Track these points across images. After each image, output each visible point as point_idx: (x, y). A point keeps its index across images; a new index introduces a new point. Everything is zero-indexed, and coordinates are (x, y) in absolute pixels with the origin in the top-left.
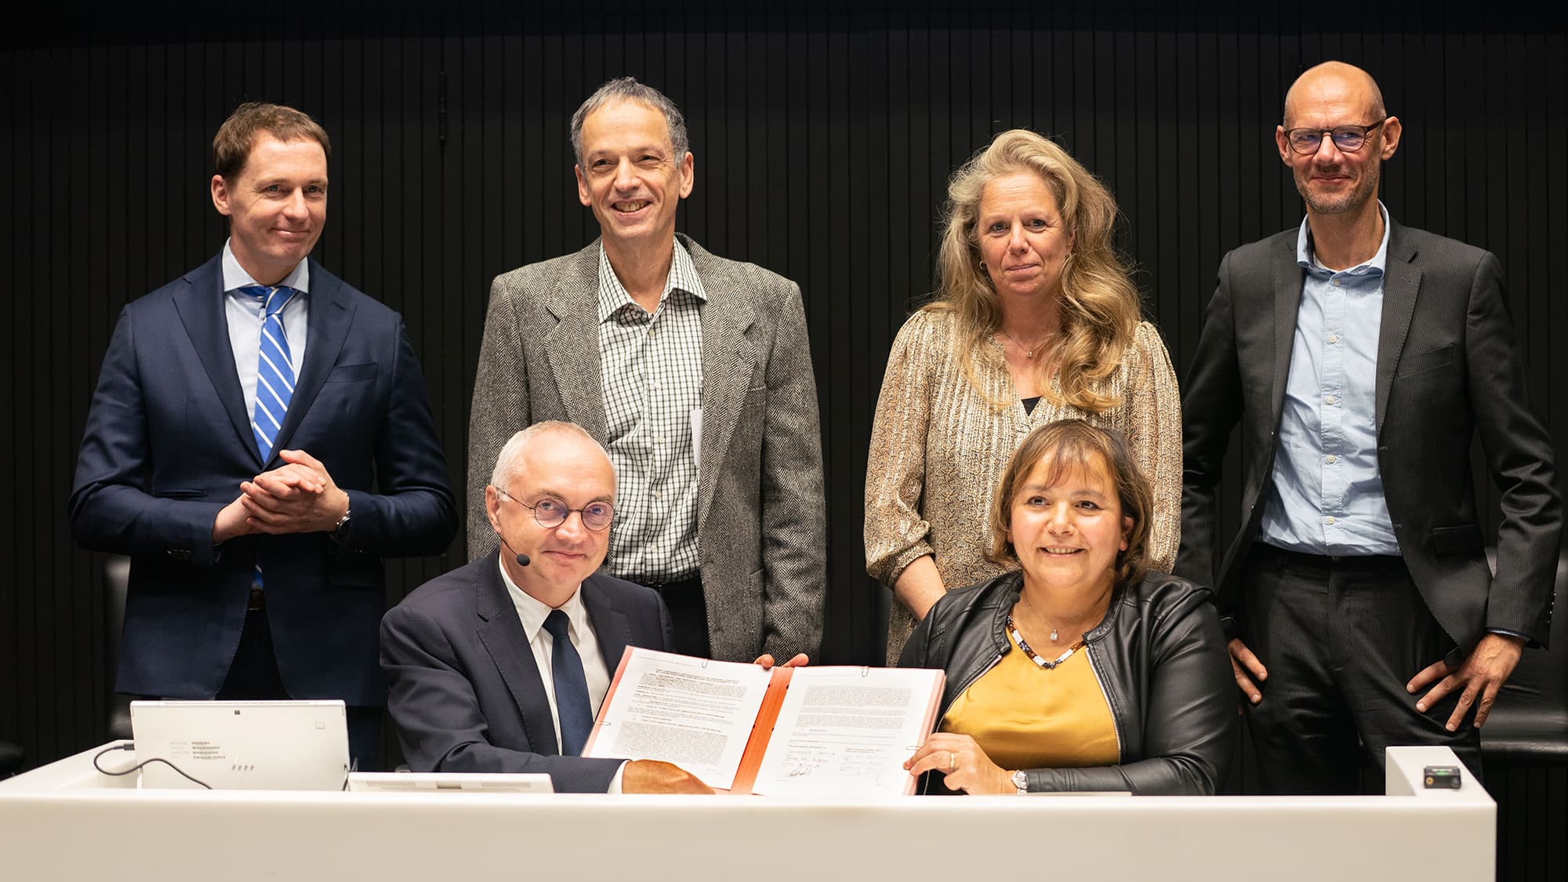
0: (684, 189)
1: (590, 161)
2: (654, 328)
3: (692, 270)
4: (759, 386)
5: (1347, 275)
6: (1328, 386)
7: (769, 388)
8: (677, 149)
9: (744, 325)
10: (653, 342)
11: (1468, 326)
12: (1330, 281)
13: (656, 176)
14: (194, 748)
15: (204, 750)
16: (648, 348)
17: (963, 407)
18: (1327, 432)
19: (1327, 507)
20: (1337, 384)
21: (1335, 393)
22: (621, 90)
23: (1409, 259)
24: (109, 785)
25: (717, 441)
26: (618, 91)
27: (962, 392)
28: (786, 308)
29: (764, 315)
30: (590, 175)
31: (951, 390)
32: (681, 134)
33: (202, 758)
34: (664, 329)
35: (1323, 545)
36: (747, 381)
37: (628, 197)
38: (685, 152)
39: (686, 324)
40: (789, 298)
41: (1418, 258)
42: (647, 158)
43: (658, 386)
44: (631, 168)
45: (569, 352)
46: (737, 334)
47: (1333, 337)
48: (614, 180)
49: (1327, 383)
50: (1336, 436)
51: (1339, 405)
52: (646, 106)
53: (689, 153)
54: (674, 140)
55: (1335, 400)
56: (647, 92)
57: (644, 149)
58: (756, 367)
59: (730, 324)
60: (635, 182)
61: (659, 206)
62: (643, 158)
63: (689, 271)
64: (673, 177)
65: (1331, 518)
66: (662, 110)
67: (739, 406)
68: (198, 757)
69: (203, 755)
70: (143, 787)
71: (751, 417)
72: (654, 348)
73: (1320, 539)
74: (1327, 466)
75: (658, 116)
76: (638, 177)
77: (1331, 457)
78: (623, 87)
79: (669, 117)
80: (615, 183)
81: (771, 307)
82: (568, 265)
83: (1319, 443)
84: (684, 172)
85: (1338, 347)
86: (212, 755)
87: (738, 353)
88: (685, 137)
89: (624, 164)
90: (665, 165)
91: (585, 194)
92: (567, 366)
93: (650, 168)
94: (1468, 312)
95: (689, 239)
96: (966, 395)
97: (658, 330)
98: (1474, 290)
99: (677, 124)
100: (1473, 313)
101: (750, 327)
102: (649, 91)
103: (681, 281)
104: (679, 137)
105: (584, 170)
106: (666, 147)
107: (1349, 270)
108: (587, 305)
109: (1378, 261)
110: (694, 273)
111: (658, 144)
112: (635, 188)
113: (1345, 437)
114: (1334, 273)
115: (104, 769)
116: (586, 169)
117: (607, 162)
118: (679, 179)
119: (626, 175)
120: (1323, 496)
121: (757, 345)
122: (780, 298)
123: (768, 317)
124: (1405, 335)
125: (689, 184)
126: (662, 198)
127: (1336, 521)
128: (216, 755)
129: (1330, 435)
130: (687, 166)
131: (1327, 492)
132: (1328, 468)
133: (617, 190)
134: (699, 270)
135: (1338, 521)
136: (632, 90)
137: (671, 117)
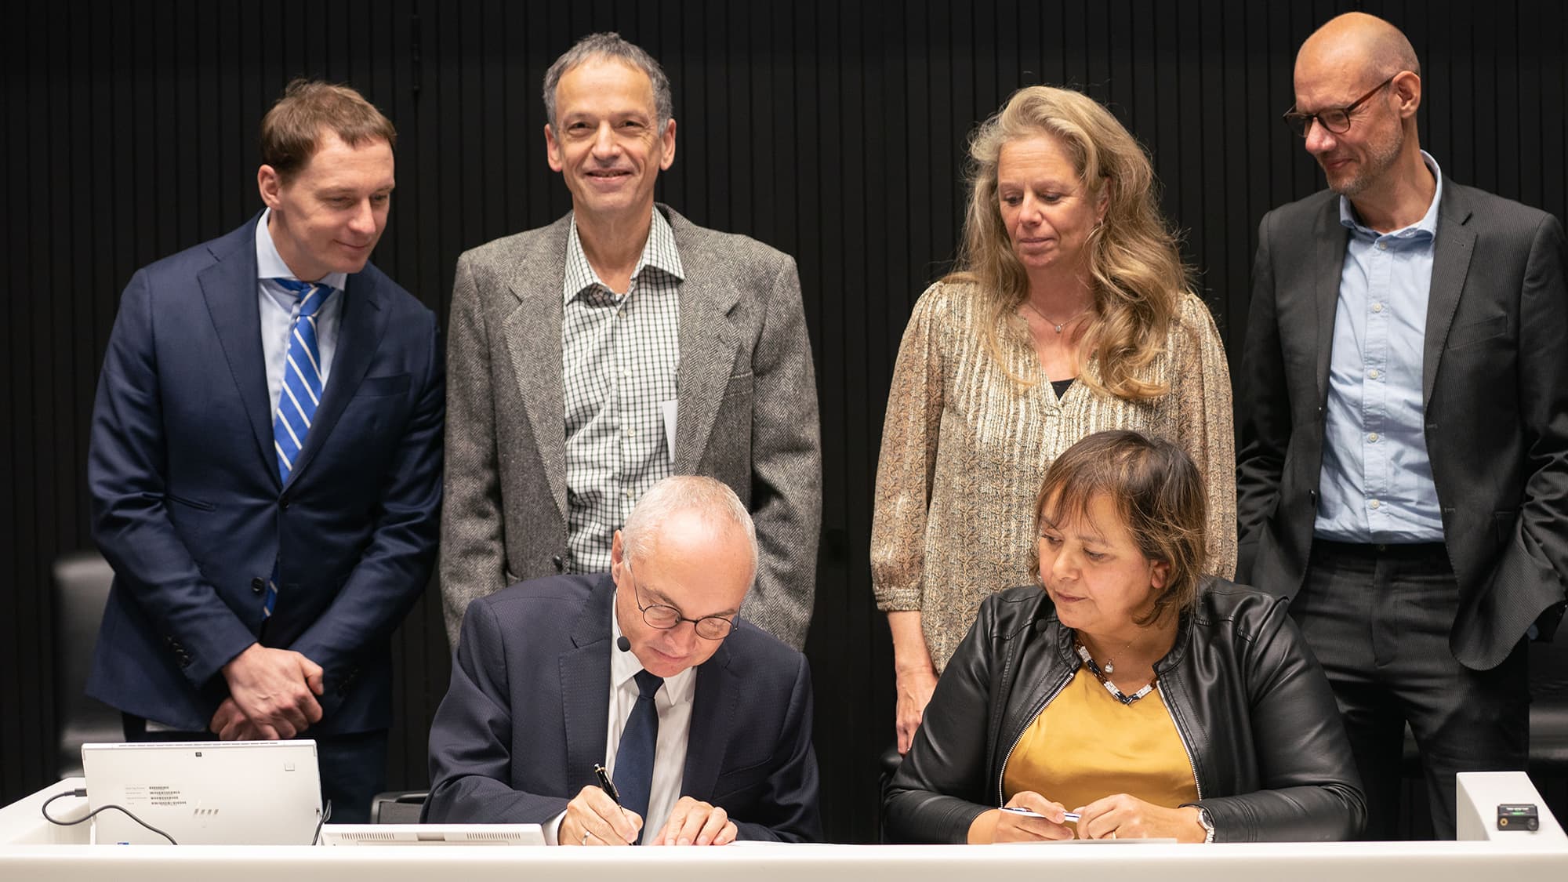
0: (666, 160)
1: (566, 123)
2: (626, 309)
3: (671, 245)
4: (744, 373)
5: (1392, 238)
6: (1371, 359)
7: (756, 375)
8: (660, 116)
9: (726, 306)
10: (624, 325)
11: (1523, 294)
12: (1375, 245)
13: (638, 145)
14: (152, 793)
15: (162, 795)
16: (618, 331)
17: (984, 389)
18: (1369, 408)
19: (1370, 490)
20: (1381, 357)
21: (1379, 366)
22: (604, 47)
23: (1463, 221)
24: (60, 841)
25: (693, 436)
26: (601, 48)
27: (982, 372)
28: (777, 286)
29: (752, 293)
30: (564, 138)
31: (970, 369)
32: (666, 99)
33: (161, 803)
34: (637, 310)
35: (1367, 532)
36: (729, 369)
37: (607, 166)
38: (668, 120)
39: (663, 304)
40: (781, 274)
41: (1472, 219)
42: (630, 124)
43: (629, 373)
44: (611, 135)
45: (530, 337)
46: (719, 316)
47: (1378, 306)
48: (592, 147)
49: (1371, 355)
50: (1379, 413)
51: (1384, 379)
52: (632, 67)
53: (672, 121)
54: (658, 106)
55: (1379, 374)
56: (632, 51)
57: (627, 114)
58: (740, 351)
59: (711, 305)
60: (616, 150)
61: (640, 177)
62: (625, 124)
63: (667, 247)
64: (656, 147)
65: (1374, 502)
66: (648, 72)
67: (720, 396)
68: (156, 803)
69: (162, 801)
70: (97, 843)
71: (736, 407)
72: (625, 331)
73: (1363, 525)
74: (1369, 445)
75: (643, 77)
76: (619, 145)
77: (1372, 435)
78: (606, 43)
79: (654, 80)
80: (594, 150)
81: (760, 286)
82: (537, 241)
83: (1360, 420)
84: (666, 140)
85: (1382, 317)
86: (172, 801)
87: (719, 337)
88: (670, 104)
89: (605, 130)
90: (648, 134)
91: (556, 158)
92: (526, 352)
93: (633, 136)
94: (1525, 279)
95: (671, 211)
96: (987, 375)
97: (630, 311)
98: (1532, 255)
99: (662, 88)
100: (1533, 279)
101: (733, 309)
102: (635, 50)
103: (654, 257)
104: (664, 102)
105: (557, 133)
106: (650, 113)
107: (1395, 233)
108: (552, 285)
109: (1428, 223)
110: (673, 249)
111: (642, 109)
112: (615, 157)
113: (1389, 413)
114: (1379, 235)
115: (53, 818)
116: (560, 131)
117: (585, 125)
118: (660, 149)
119: (604, 141)
120: (1366, 478)
121: (742, 328)
122: (770, 274)
123: (757, 297)
124: (1456, 303)
125: (670, 154)
126: (643, 169)
127: (1381, 504)
128: (177, 800)
129: (1372, 411)
130: (669, 134)
131: (1371, 473)
132: (1370, 448)
133: (596, 158)
134: (680, 245)
135: (1383, 505)
136: (616, 48)
137: (657, 80)
